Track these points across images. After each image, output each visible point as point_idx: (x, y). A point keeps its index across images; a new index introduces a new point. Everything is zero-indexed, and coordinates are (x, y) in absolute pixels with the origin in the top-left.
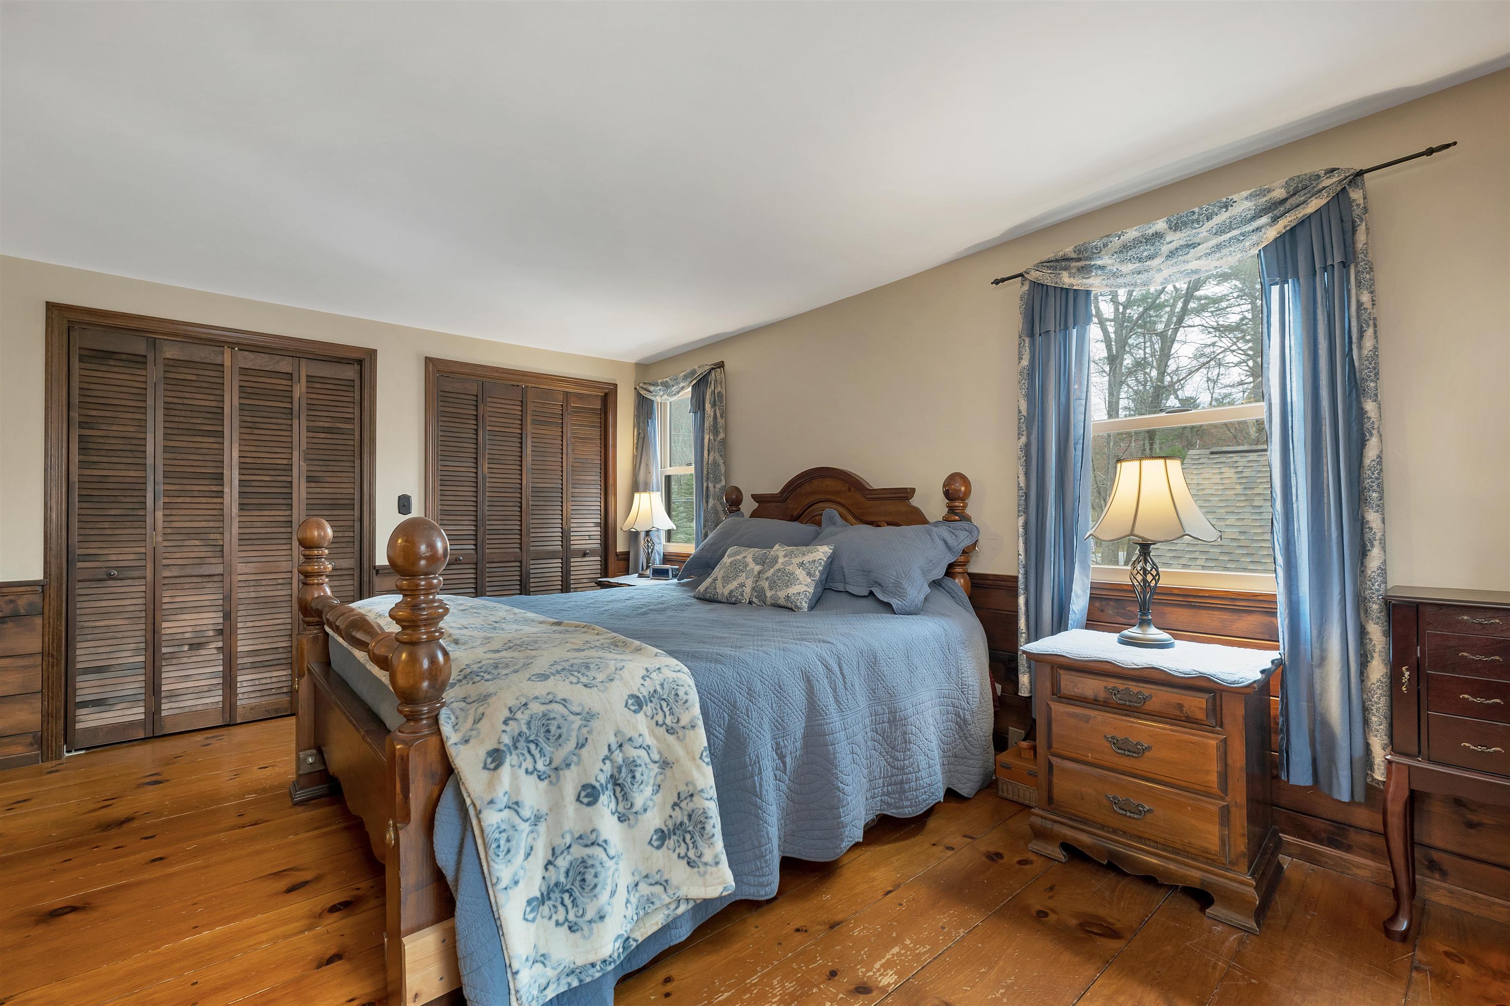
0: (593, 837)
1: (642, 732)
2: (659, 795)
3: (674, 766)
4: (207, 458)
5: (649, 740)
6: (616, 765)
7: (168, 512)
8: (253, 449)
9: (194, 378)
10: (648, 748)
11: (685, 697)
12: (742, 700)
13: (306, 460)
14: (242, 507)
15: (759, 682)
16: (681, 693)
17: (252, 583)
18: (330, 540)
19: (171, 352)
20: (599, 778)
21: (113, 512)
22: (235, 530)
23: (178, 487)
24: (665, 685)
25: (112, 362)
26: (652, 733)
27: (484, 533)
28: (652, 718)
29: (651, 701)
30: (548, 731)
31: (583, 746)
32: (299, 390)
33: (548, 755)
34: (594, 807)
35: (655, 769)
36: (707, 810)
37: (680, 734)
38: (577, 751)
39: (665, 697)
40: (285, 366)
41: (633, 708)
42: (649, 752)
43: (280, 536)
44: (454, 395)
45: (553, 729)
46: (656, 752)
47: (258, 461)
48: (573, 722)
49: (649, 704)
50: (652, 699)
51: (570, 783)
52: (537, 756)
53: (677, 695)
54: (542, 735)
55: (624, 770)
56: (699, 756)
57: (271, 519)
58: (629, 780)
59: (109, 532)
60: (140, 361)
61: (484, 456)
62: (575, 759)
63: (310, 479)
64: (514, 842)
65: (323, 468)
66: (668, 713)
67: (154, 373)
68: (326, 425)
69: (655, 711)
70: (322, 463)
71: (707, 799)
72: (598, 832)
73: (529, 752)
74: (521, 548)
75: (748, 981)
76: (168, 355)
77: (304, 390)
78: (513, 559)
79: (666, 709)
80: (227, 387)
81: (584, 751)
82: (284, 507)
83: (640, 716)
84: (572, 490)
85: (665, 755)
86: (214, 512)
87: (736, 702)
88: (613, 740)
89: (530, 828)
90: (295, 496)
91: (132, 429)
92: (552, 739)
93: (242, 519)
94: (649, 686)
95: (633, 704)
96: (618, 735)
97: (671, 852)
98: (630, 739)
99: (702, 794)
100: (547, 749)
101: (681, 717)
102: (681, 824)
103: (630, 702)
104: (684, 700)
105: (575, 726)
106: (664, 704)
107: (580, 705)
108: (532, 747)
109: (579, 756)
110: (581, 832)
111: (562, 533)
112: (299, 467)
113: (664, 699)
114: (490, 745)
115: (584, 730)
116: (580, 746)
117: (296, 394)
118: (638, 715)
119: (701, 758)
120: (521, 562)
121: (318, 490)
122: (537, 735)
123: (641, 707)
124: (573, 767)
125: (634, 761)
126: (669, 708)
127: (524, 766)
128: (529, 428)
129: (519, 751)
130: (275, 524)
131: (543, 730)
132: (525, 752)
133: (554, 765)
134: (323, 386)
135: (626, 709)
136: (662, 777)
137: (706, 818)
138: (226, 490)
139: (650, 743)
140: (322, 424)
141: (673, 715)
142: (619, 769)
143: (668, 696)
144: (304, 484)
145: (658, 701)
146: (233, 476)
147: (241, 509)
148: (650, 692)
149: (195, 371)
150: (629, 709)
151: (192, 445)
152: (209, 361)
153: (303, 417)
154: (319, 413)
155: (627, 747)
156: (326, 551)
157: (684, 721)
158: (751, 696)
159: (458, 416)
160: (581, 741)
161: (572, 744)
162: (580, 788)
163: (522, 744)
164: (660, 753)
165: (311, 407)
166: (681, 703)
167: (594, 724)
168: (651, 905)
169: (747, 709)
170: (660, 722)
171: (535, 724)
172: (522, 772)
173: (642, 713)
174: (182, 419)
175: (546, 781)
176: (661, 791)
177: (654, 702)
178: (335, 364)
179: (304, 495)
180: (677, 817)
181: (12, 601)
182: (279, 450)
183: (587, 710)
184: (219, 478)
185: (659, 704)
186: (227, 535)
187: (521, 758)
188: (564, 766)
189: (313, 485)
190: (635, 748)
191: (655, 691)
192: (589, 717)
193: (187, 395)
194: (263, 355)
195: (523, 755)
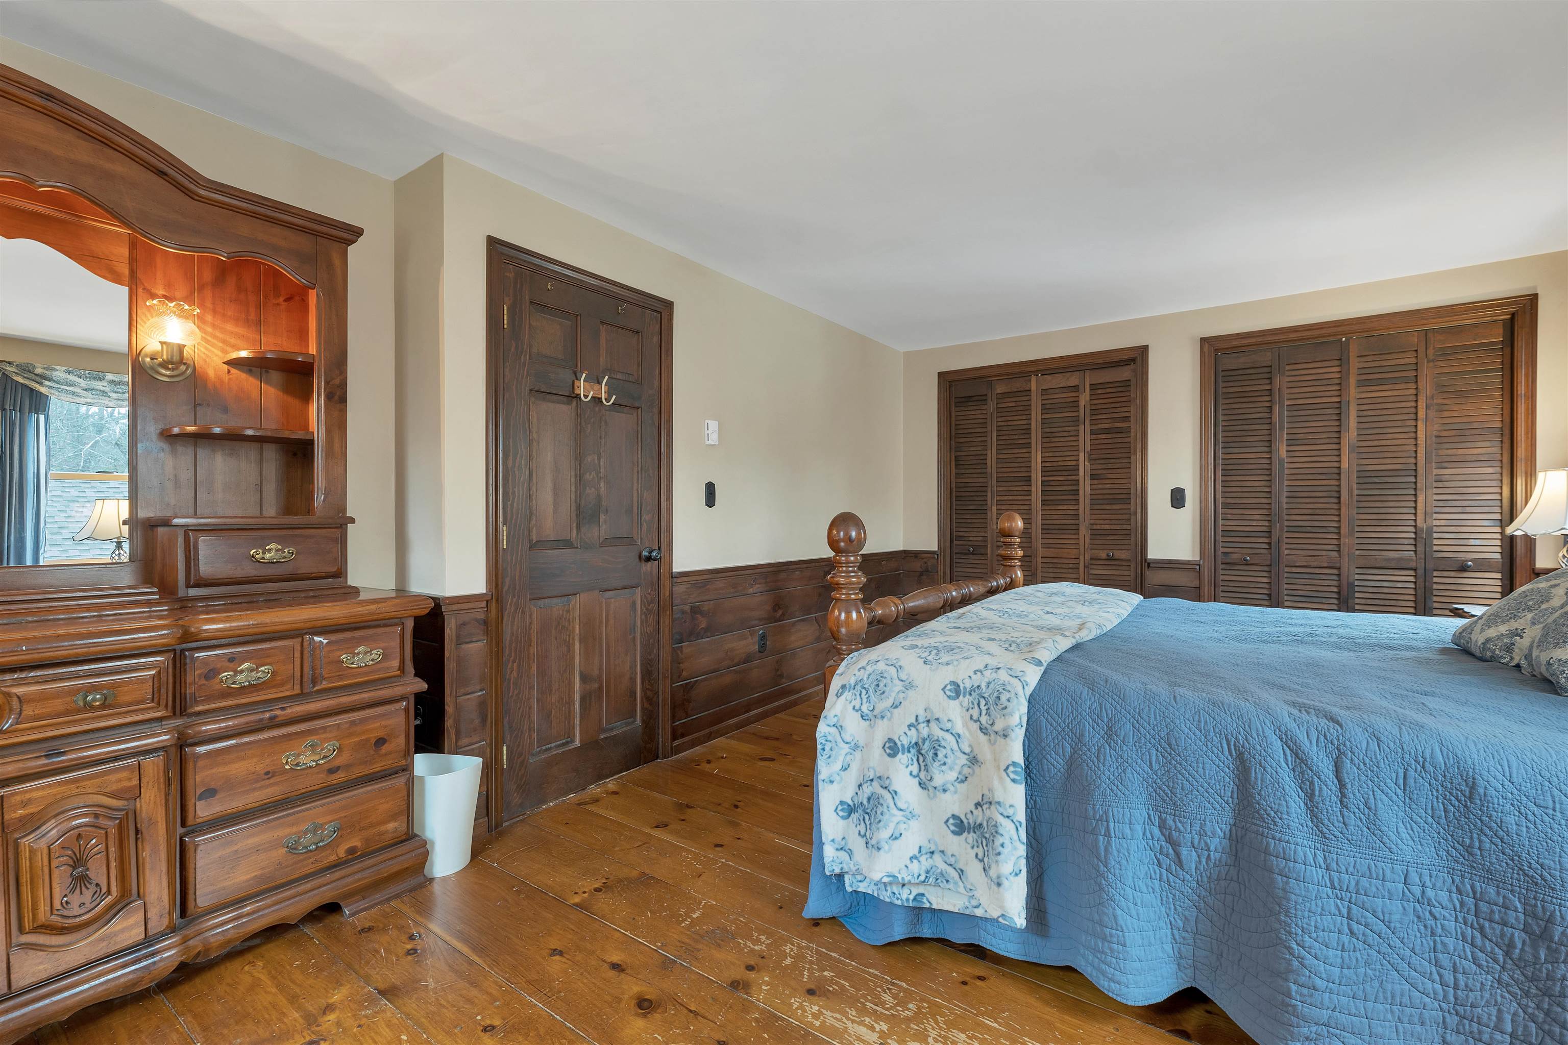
0: (887, 782)
1: (952, 717)
2: (964, 785)
3: (982, 766)
4: (1022, 465)
5: (959, 728)
6: (921, 736)
7: (999, 507)
8: (1051, 454)
9: (1013, 404)
10: (958, 736)
11: (1006, 703)
12: (1093, 736)
13: (1090, 460)
14: (1044, 502)
15: (1128, 726)
16: (1004, 698)
17: (1051, 565)
18: (1020, 529)
19: (1000, 388)
20: (901, 739)
21: (971, 507)
22: (1039, 522)
23: (1005, 489)
24: (992, 686)
25: (970, 404)
26: (965, 725)
27: (1281, 530)
28: (968, 710)
29: (970, 695)
30: (878, 685)
31: (896, 707)
32: (1084, 399)
33: (872, 703)
34: (892, 759)
35: (963, 760)
36: (998, 824)
37: (993, 737)
38: (892, 709)
39: (986, 695)
40: (1074, 380)
41: (949, 693)
42: (959, 741)
43: (1070, 527)
44: (1241, 372)
45: (881, 685)
46: (966, 744)
47: (1055, 464)
48: (896, 686)
49: (968, 696)
50: (972, 693)
51: (882, 731)
52: (865, 700)
53: (999, 698)
54: (873, 686)
55: (927, 743)
56: (1005, 768)
57: (1064, 512)
58: (931, 754)
59: (969, 521)
60: (982, 399)
61: (1281, 437)
62: (889, 714)
63: (1093, 477)
64: (834, 753)
65: (1104, 466)
66: (984, 712)
67: (991, 405)
68: (1107, 426)
69: (971, 705)
70: (1102, 461)
71: (1001, 814)
72: (891, 781)
73: (860, 695)
74: (1339, 551)
75: (1026, 1039)
76: (999, 391)
77: (1088, 398)
78: (1325, 565)
79: (983, 708)
80: (1033, 408)
81: (896, 711)
82: (1073, 503)
83: (955, 704)
84: (1436, 472)
85: (976, 752)
86: (1025, 507)
87: (1082, 735)
88: (921, 713)
89: (848, 750)
90: (1081, 492)
91: (979, 448)
92: (879, 693)
93: (1044, 512)
94: (977, 680)
95: (950, 690)
96: (928, 711)
97: (969, 847)
98: (937, 719)
99: (998, 806)
100: (873, 698)
101: (996, 721)
102: (980, 825)
103: (949, 687)
104: (1003, 706)
105: (897, 689)
106: (983, 702)
107: (908, 675)
108: (864, 692)
109: (892, 714)
110: (881, 774)
111: (1415, 533)
112: (1084, 467)
113: (984, 698)
114: (844, 682)
115: (902, 695)
116: (895, 706)
117: (1082, 403)
118: (952, 702)
119: (1006, 770)
120: (1339, 568)
121: (1100, 486)
122: (870, 686)
123: (958, 696)
124: (885, 720)
125: (938, 740)
126: (986, 707)
127: (853, 703)
128: (1353, 392)
129: (854, 691)
130: (1066, 517)
131: (875, 683)
132: (858, 694)
133: (875, 713)
134: (1104, 391)
135: (942, 692)
136: (970, 770)
137: (996, 832)
138: (1033, 489)
139: (961, 732)
140: (1103, 426)
141: (989, 716)
142: (924, 740)
143: (989, 696)
144: (1088, 482)
145: (977, 697)
146: (1037, 477)
147: (1043, 505)
148: (973, 686)
149: (1014, 399)
150: (945, 693)
151: (1012, 456)
152: (1022, 389)
153: (1087, 422)
154: (1101, 417)
155: (933, 724)
156: (1018, 540)
157: (998, 726)
158: (1110, 737)
159: (1246, 395)
160: (897, 703)
161: (889, 702)
162: (886, 740)
163: (858, 687)
164: (970, 746)
165: (1093, 412)
166: (1000, 707)
167: (911, 693)
168: (945, 881)
169: (1099, 750)
170: (975, 718)
171: (873, 677)
172: (850, 707)
173: (957, 702)
174: (1007, 437)
175: (868, 722)
176: (966, 783)
177: (973, 696)
178: (1110, 369)
179: (1088, 491)
180: (978, 816)
181: (926, 563)
182: (1069, 453)
183: (910, 680)
184: (1028, 479)
185: (977, 700)
186: (1033, 525)
187: (854, 697)
188: (879, 716)
189: (1096, 482)
190: (941, 729)
191: (979, 687)
192: (909, 686)
193: (1009, 418)
194: (1057, 375)
195: (855, 695)
